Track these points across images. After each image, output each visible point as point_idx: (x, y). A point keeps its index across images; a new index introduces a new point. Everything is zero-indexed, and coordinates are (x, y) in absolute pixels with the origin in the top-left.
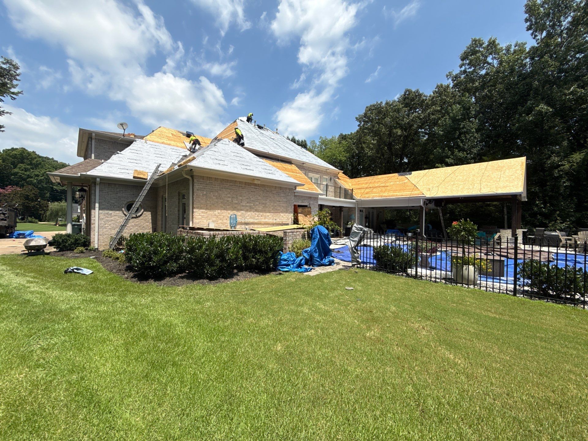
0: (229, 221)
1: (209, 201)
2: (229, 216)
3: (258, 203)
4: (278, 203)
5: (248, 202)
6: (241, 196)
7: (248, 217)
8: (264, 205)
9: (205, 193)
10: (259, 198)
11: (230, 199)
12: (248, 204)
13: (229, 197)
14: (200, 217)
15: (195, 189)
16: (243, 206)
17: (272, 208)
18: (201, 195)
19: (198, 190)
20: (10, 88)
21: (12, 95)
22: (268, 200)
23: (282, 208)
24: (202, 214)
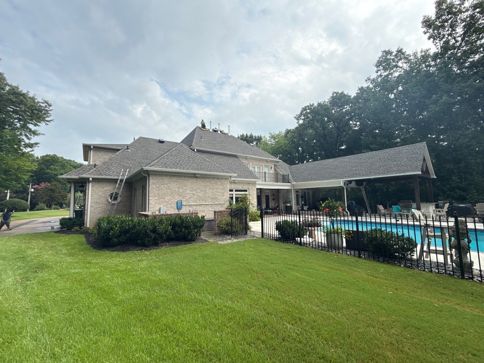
0: (176, 206)
1: (161, 191)
2: (176, 201)
3: (199, 191)
4: (215, 189)
5: (191, 191)
6: (186, 187)
7: (191, 202)
8: (204, 192)
9: (158, 186)
10: (201, 187)
11: (177, 189)
12: (191, 192)
13: (176, 188)
14: (154, 203)
15: (150, 184)
16: (187, 194)
17: (211, 194)
18: (155, 187)
19: (152, 184)
20: (45, 117)
21: (46, 122)
22: (208, 188)
23: (220, 193)
24: (156, 201)
